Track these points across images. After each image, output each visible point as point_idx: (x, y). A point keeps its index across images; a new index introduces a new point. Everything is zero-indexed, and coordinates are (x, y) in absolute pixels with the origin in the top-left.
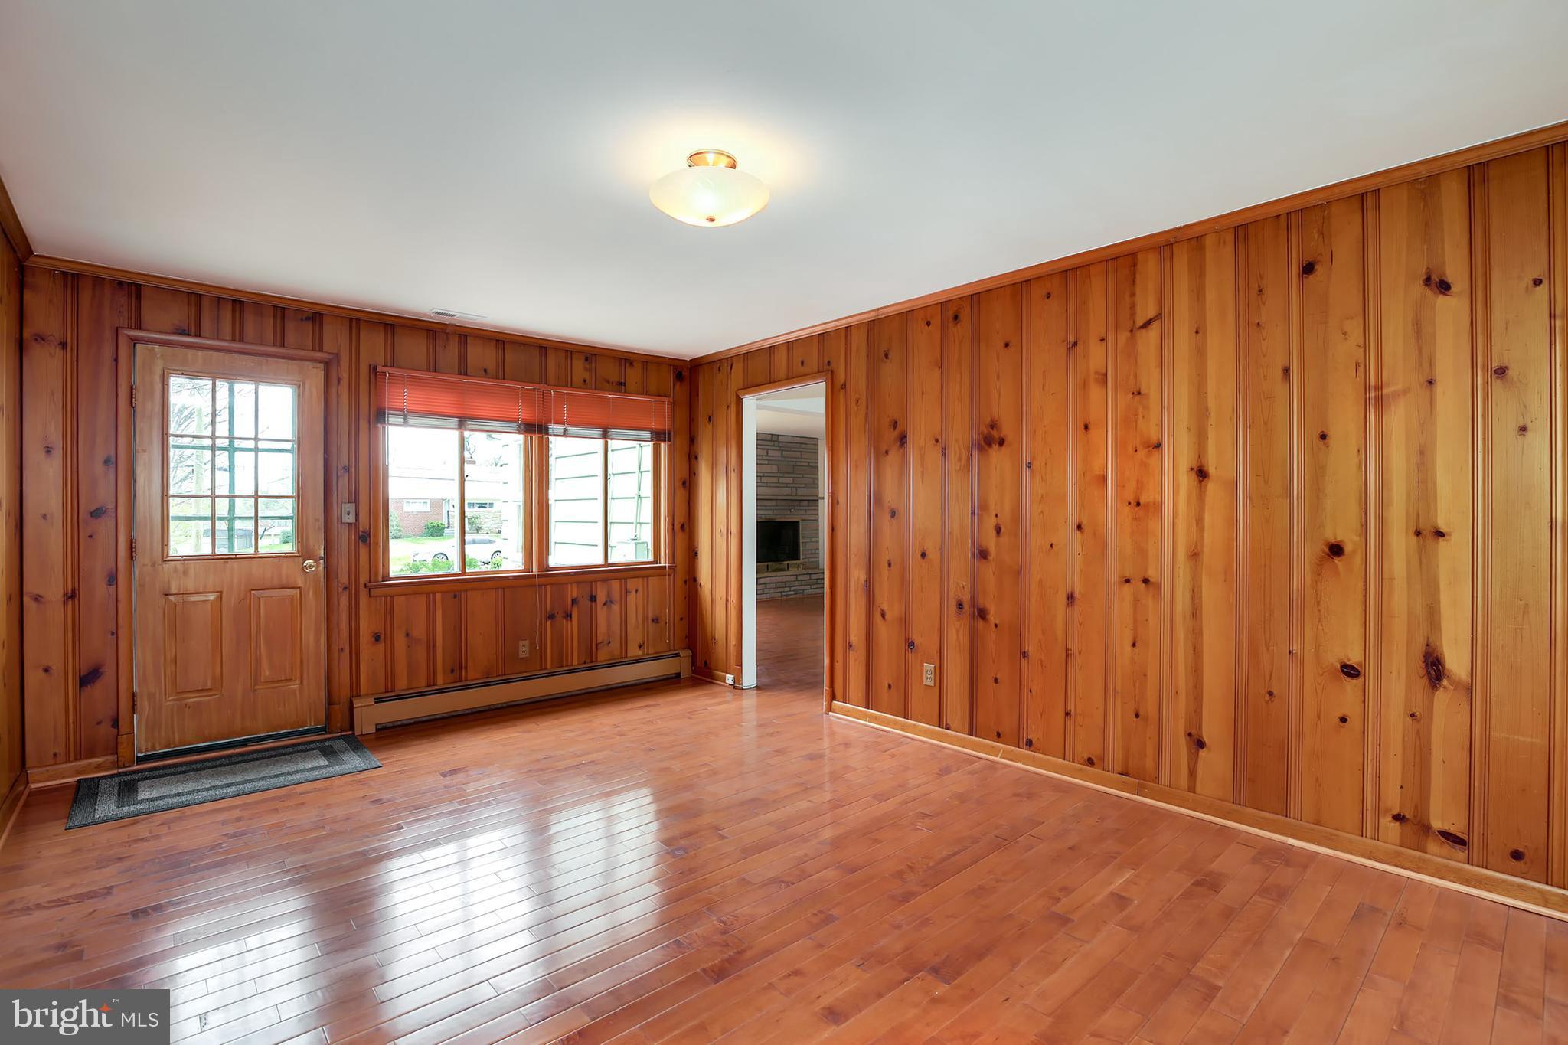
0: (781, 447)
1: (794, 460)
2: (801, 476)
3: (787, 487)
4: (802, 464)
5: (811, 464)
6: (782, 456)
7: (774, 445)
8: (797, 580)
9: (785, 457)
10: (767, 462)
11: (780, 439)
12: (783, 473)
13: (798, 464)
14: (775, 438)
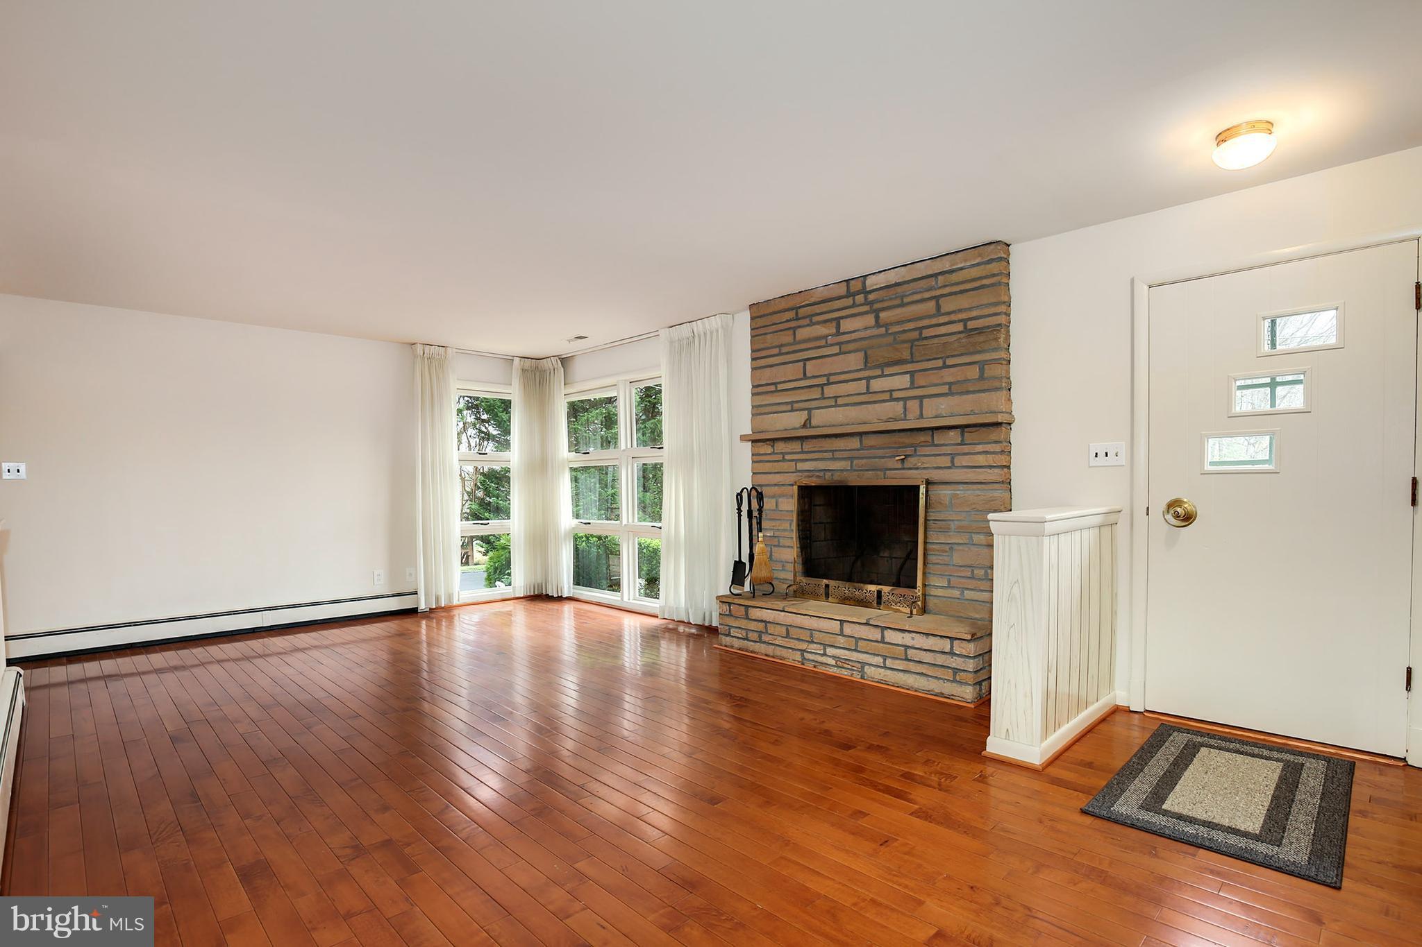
0: (871, 303)
1: (911, 325)
2: (940, 363)
3: (892, 399)
4: (943, 330)
5: (971, 325)
6: (878, 324)
7: (854, 305)
8: (842, 634)
9: (886, 325)
10: (836, 349)
11: (870, 283)
12: (881, 366)
13: (926, 333)
14: (855, 286)
